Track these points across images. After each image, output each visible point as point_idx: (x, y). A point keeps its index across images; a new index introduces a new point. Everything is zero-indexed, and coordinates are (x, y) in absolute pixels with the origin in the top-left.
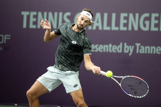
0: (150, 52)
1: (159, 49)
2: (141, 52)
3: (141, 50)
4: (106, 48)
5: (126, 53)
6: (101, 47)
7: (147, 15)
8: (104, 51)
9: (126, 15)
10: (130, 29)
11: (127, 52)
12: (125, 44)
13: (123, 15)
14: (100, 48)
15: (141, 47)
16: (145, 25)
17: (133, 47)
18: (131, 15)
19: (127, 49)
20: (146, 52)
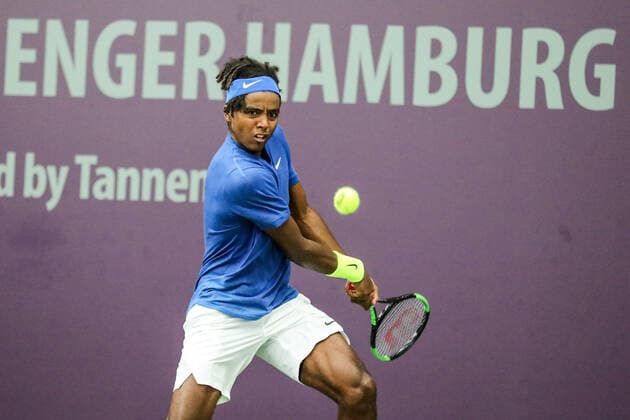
0: (140, 195)
1: (178, 180)
2: (99, 195)
3: (98, 185)
5: (31, 200)
7: (127, 27)
9: (31, 26)
10: (50, 90)
12: (30, 157)
15: (100, 171)
16: (116, 75)
17: (64, 170)
18: (54, 27)
19: (36, 179)
20: (121, 196)
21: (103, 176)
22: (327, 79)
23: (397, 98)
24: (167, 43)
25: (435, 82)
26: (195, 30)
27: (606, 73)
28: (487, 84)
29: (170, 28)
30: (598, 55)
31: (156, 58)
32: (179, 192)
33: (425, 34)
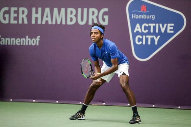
0: (10, 44)
1: (18, 40)
7: (7, 9)
16: (4, 19)
20: (6, 44)
21: (2, 40)
22: (49, 19)
23: (64, 23)
24: (15, 12)
25: (71, 19)
26: (21, 9)
27: (106, 17)
28: (82, 20)
29: (16, 9)
30: (105, 14)
31: (13, 15)
32: (18, 43)
33: (69, 10)
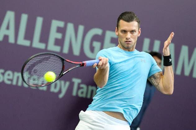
3: (80, 91)
4: (18, 78)
5: (53, 93)
6: (9, 75)
8: (14, 83)
9: (61, 24)
10: (66, 50)
11: (56, 90)
13: (56, 24)
14: (6, 77)
15: (82, 86)
17: (68, 84)
18: (70, 26)
